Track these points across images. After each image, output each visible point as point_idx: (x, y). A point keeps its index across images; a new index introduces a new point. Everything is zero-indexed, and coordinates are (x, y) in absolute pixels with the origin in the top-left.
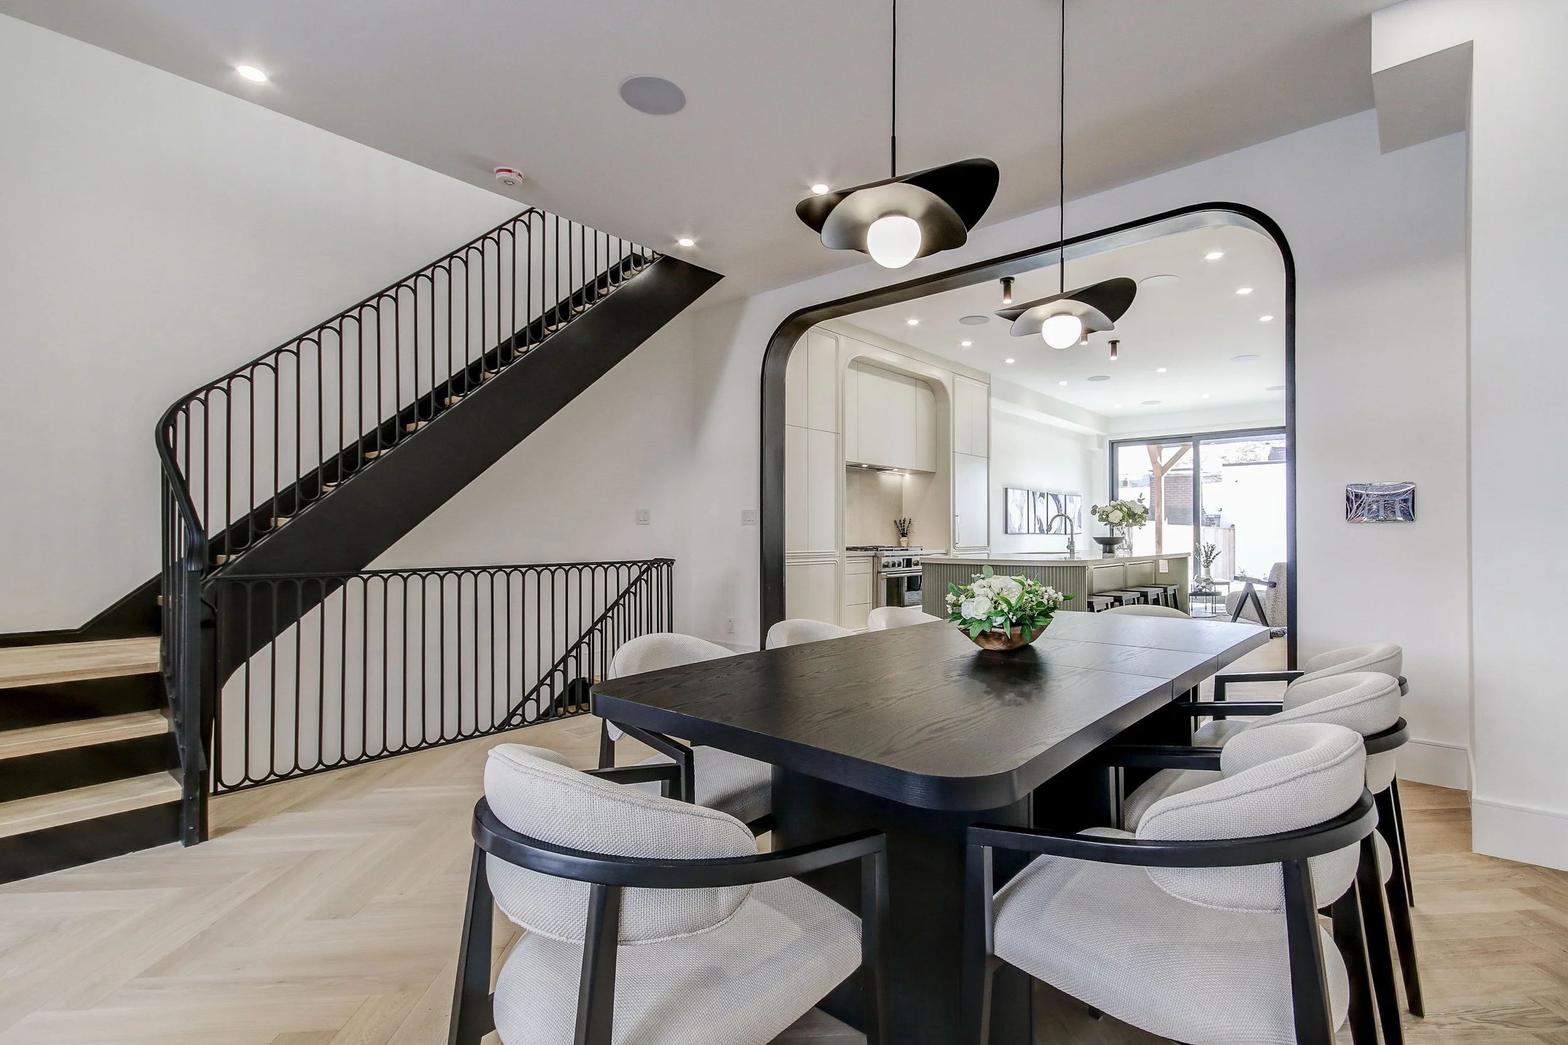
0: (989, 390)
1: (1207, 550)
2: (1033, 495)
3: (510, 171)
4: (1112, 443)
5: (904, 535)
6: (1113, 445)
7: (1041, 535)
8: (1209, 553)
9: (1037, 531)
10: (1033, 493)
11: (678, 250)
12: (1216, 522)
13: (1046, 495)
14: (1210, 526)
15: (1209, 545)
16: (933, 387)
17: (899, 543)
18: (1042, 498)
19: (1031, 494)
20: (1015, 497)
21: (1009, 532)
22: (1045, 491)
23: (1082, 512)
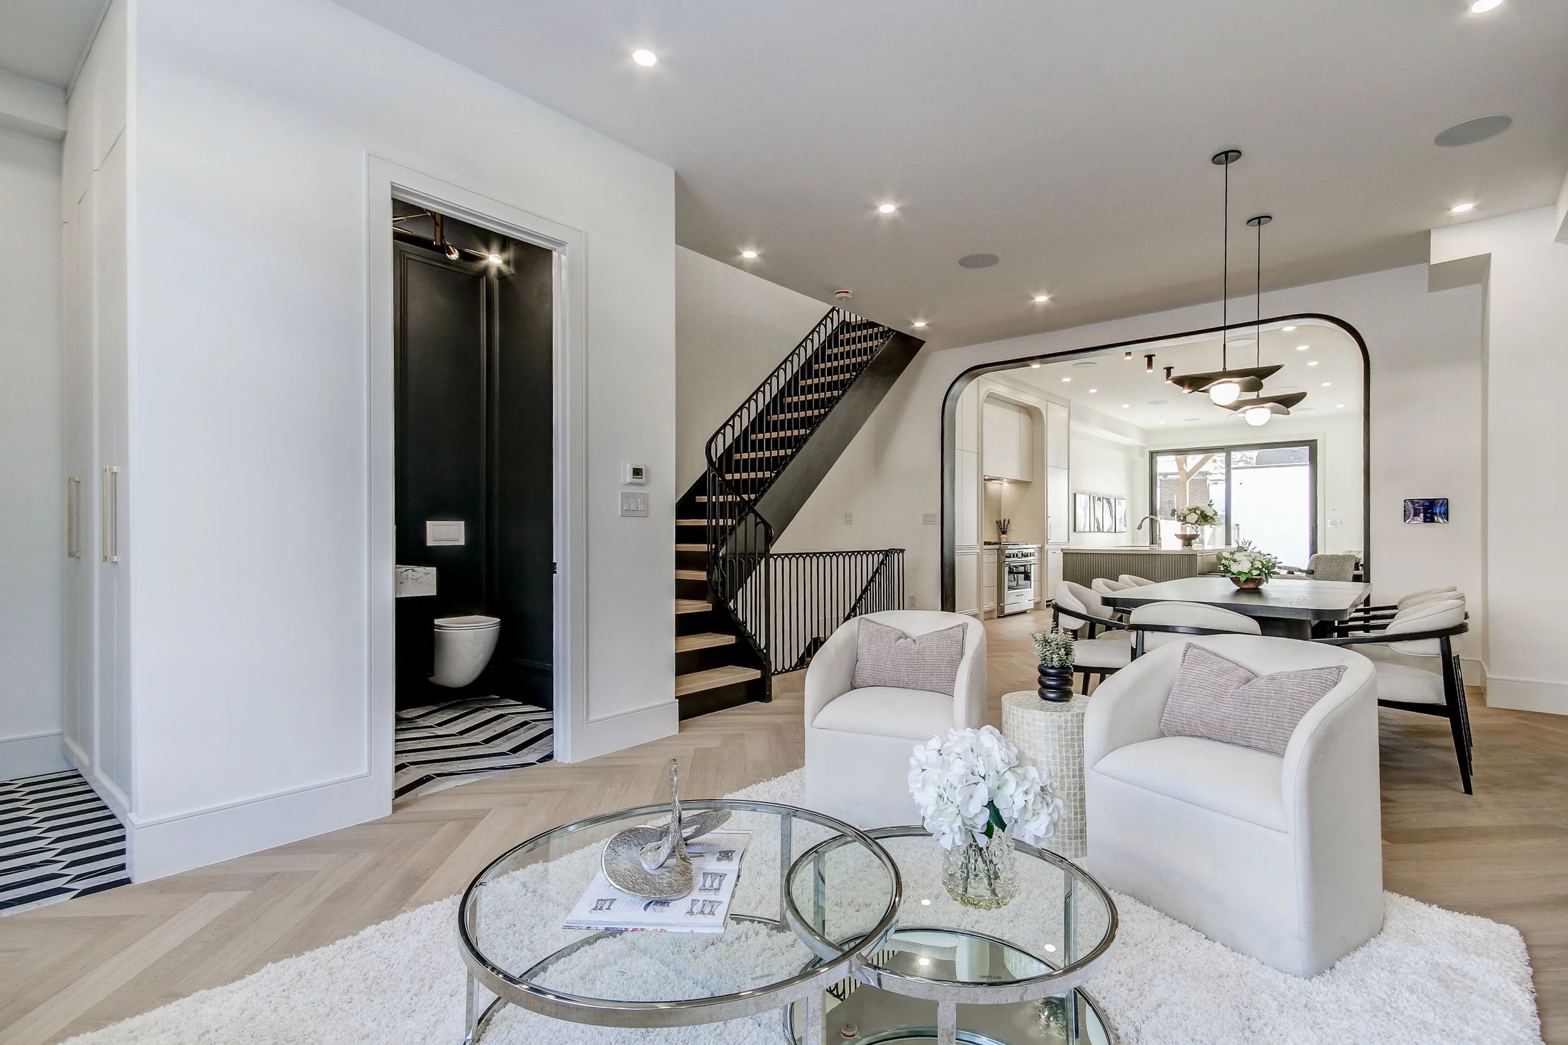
0: (1069, 413)
2: (1096, 498)
3: (847, 292)
4: (1152, 453)
5: (1004, 533)
6: (1153, 455)
7: (1098, 533)
9: (1096, 530)
11: (914, 330)
13: (1102, 499)
16: (1032, 413)
17: (1000, 539)
18: (1100, 502)
19: (1092, 498)
20: (1082, 500)
21: (1077, 530)
22: (1101, 496)
23: (1127, 512)
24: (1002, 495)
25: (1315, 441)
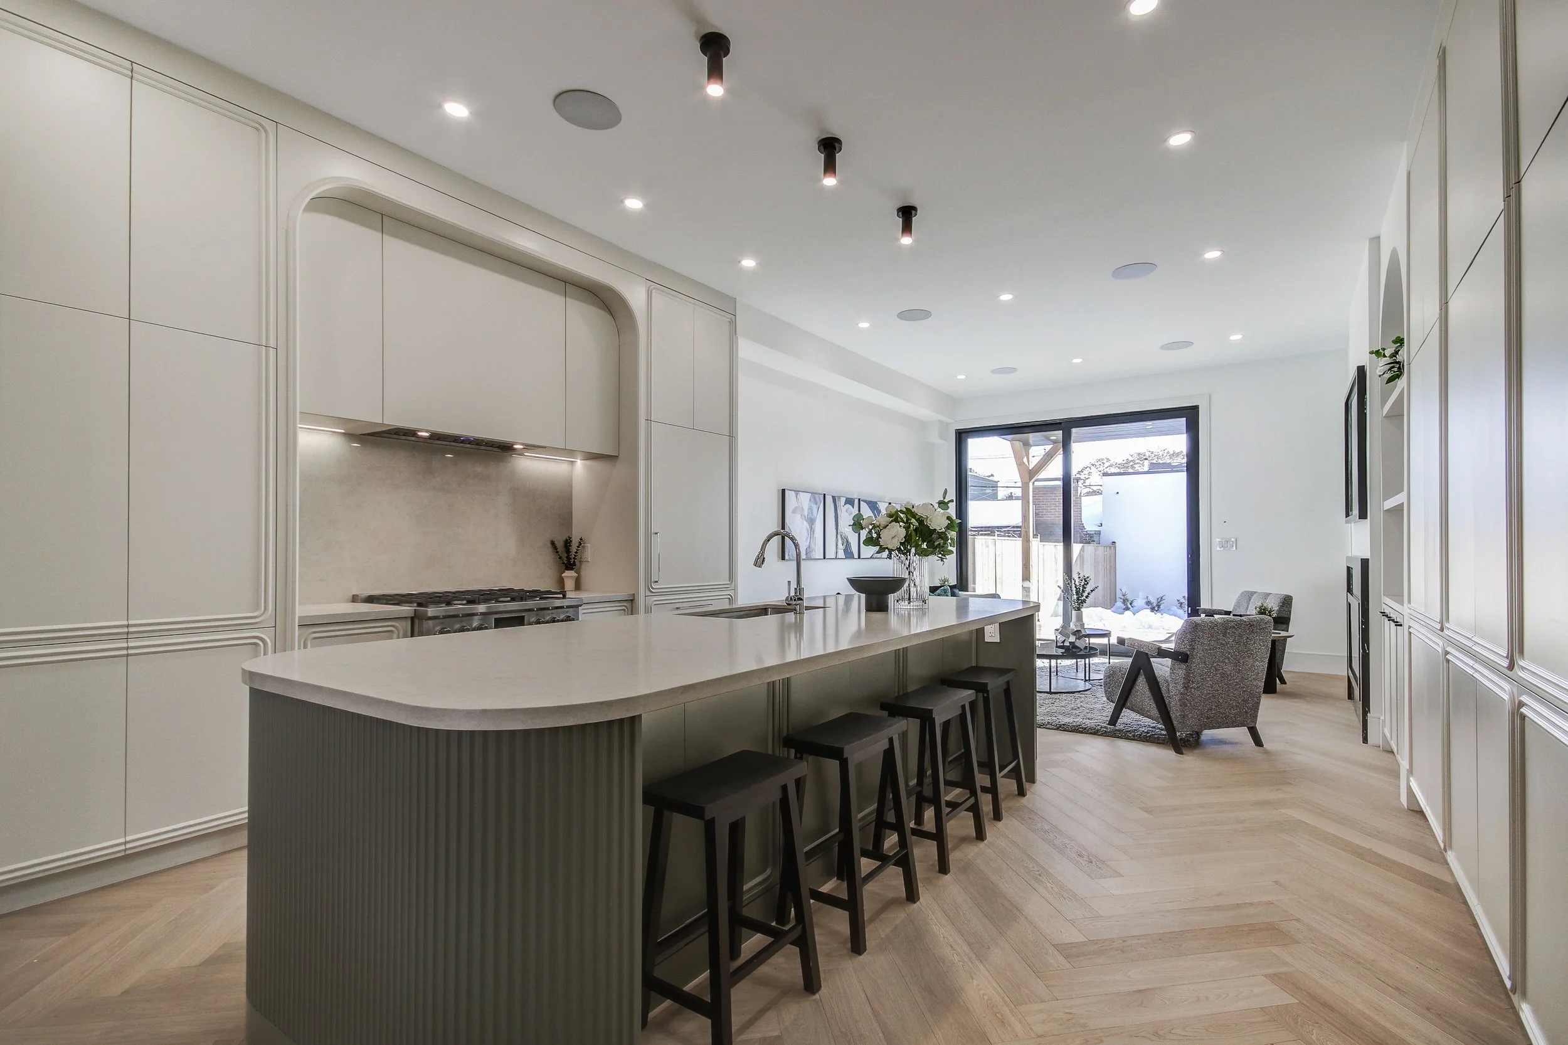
0: (732, 324)
1: (1077, 584)
4: (959, 433)
5: (570, 565)
6: (962, 436)
7: (847, 560)
8: (1081, 588)
9: (841, 554)
10: (834, 498)
12: (1095, 539)
13: (856, 502)
14: (1089, 543)
15: (1081, 576)
16: (608, 303)
18: (850, 507)
19: (829, 500)
22: (855, 496)
24: (574, 479)
25: (1195, 408)
